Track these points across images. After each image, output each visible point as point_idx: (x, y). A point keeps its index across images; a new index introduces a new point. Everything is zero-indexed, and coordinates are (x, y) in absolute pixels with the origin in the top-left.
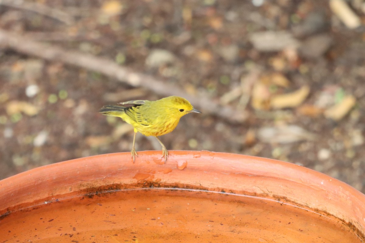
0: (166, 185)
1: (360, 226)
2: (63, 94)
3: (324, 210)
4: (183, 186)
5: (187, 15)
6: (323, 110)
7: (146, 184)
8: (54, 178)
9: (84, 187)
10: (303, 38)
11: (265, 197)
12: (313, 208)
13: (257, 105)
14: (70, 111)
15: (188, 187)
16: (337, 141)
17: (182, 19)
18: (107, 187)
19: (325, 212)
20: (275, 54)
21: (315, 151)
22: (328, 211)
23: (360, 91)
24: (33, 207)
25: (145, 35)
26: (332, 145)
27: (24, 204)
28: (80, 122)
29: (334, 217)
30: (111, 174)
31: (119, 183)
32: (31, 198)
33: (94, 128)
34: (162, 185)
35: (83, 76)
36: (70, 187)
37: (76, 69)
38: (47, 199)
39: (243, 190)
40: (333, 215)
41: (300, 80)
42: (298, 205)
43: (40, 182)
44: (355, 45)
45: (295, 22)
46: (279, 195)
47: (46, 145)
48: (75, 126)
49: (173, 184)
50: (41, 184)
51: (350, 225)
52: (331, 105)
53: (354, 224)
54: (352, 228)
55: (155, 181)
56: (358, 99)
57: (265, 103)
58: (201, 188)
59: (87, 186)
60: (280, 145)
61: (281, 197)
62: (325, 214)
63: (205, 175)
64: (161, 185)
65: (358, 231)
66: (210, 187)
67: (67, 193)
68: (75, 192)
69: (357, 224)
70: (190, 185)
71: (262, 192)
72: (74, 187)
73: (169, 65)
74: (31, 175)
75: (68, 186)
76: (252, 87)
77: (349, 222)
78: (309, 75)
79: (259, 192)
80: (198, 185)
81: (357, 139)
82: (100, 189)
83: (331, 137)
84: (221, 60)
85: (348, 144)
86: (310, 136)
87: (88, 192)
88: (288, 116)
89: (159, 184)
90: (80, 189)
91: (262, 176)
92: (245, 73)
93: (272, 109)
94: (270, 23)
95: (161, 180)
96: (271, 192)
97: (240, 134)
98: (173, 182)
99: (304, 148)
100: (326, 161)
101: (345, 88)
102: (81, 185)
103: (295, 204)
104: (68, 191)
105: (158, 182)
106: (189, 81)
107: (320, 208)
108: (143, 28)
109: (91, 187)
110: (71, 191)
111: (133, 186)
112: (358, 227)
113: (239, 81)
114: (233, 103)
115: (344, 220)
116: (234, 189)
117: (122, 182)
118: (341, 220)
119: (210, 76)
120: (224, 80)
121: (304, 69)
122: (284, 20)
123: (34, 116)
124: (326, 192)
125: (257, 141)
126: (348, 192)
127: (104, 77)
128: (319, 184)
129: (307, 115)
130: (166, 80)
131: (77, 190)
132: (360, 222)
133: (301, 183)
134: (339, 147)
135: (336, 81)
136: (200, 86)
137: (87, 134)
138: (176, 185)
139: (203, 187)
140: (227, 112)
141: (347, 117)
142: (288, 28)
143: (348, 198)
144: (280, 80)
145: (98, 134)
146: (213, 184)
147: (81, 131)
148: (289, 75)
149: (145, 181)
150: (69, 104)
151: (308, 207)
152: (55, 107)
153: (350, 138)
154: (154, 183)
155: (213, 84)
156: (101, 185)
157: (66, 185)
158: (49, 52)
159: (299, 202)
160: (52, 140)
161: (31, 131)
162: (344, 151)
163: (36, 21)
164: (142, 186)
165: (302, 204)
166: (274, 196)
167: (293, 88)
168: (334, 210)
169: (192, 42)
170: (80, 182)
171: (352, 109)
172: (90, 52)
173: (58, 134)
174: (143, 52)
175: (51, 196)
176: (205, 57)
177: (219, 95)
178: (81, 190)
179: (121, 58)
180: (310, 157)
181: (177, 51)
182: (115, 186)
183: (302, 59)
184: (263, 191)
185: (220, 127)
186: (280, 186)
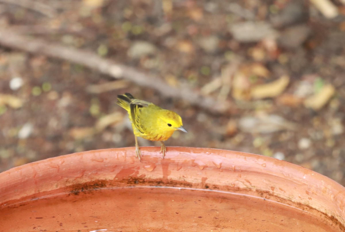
0: (150, 180)
1: (342, 220)
2: (47, 87)
3: (307, 203)
4: (167, 181)
5: (167, 7)
6: (303, 99)
7: (131, 180)
8: (41, 175)
9: (70, 183)
10: (282, 28)
11: (248, 191)
12: (296, 202)
13: (238, 95)
14: (53, 103)
15: (172, 182)
16: (317, 131)
17: (162, 11)
18: (92, 183)
19: (308, 206)
20: (254, 44)
21: (295, 140)
22: (310, 205)
23: (339, 80)
24: (20, 203)
25: (126, 27)
26: (312, 134)
27: (11, 201)
28: (64, 114)
29: (316, 211)
30: (96, 171)
31: (104, 179)
32: (18, 195)
33: (78, 120)
34: (147, 180)
35: (65, 68)
36: (56, 184)
37: (59, 62)
38: (34, 196)
39: (227, 185)
40: (315, 209)
41: (279, 70)
42: (281, 199)
43: (26, 179)
44: (333, 35)
45: (273, 12)
46: (262, 189)
47: (31, 138)
48: (59, 118)
49: (157, 179)
50: (27, 181)
51: (332, 218)
52: (311, 95)
53: (336, 217)
54: (335, 222)
55: (139, 177)
56: (337, 88)
57: (246, 92)
58: (185, 183)
59: (73, 182)
60: (262, 135)
61: (263, 191)
62: (307, 207)
63: (189, 170)
64: (145, 180)
65: (341, 224)
66: (194, 182)
67: (54, 189)
68: (61, 188)
69: (339, 217)
70: (174, 180)
71: (245, 187)
72: (60, 184)
73: (150, 56)
74: (17, 172)
75: (54, 183)
76: (232, 77)
77: (332, 216)
78: (288, 65)
79: (242, 186)
80: (182, 180)
81: (337, 128)
82: (85, 186)
83: (311, 126)
84: (201, 52)
85: (328, 133)
86: (290, 126)
87: (74, 189)
88: (268, 105)
89: (144, 180)
90: (65, 186)
91: (245, 171)
92: (225, 64)
93: (252, 100)
94: (249, 14)
95: (145, 176)
96: (254, 187)
97: (221, 125)
98: (158, 178)
99: (284, 137)
100: (306, 150)
101: (324, 77)
102: (66, 181)
103: (278, 198)
104: (54, 188)
105: (142, 178)
106: (170, 72)
107: (303, 202)
108: (124, 20)
109: (77, 184)
110: (57, 187)
111: (118, 182)
112: (340, 220)
113: (219, 72)
114: (215, 93)
115: (327, 213)
116: (217, 183)
117: (107, 178)
118: (323, 214)
119: (191, 67)
120: (205, 71)
121: (283, 59)
122: (263, 10)
123: (19, 109)
124: (309, 186)
125: (238, 131)
126: (330, 186)
127: (87, 70)
128: (301, 178)
129: (287, 105)
130: (147, 71)
131: (63, 186)
132: (342, 215)
133: (284, 177)
134: (319, 136)
135: (314, 71)
136: (182, 77)
137: (71, 126)
138: (160, 181)
139: (187, 182)
140: (208, 102)
141: (326, 106)
142: (267, 18)
143: (330, 192)
144: (260, 70)
145: (82, 126)
146: (196, 179)
147: (65, 123)
148: (268, 65)
149: (130, 177)
150: (53, 96)
151: (291, 201)
152: (39, 99)
153: (330, 127)
154: (138, 178)
155: (193, 75)
156: (86, 181)
157: (52, 182)
158: (33, 45)
159: (282, 196)
160: (37, 132)
161: (16, 123)
162: (324, 140)
163: (19, 14)
164: (127, 182)
165: (285, 198)
166: (257, 191)
167: (272, 78)
168: (315, 204)
169: (172, 33)
170: (66, 178)
171: (332, 98)
172: (73, 45)
173: (42, 126)
174: (124, 44)
175: (37, 192)
176: (185, 48)
177: (200, 86)
178: (67, 187)
179: (103, 50)
180: (291, 147)
181: (158, 43)
182: (100, 183)
183: (281, 49)
184: (246, 185)
185: (202, 118)
186: (263, 180)
